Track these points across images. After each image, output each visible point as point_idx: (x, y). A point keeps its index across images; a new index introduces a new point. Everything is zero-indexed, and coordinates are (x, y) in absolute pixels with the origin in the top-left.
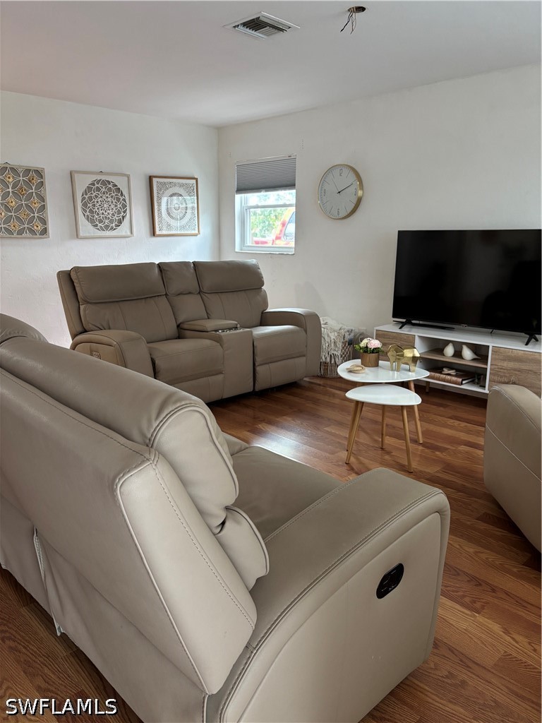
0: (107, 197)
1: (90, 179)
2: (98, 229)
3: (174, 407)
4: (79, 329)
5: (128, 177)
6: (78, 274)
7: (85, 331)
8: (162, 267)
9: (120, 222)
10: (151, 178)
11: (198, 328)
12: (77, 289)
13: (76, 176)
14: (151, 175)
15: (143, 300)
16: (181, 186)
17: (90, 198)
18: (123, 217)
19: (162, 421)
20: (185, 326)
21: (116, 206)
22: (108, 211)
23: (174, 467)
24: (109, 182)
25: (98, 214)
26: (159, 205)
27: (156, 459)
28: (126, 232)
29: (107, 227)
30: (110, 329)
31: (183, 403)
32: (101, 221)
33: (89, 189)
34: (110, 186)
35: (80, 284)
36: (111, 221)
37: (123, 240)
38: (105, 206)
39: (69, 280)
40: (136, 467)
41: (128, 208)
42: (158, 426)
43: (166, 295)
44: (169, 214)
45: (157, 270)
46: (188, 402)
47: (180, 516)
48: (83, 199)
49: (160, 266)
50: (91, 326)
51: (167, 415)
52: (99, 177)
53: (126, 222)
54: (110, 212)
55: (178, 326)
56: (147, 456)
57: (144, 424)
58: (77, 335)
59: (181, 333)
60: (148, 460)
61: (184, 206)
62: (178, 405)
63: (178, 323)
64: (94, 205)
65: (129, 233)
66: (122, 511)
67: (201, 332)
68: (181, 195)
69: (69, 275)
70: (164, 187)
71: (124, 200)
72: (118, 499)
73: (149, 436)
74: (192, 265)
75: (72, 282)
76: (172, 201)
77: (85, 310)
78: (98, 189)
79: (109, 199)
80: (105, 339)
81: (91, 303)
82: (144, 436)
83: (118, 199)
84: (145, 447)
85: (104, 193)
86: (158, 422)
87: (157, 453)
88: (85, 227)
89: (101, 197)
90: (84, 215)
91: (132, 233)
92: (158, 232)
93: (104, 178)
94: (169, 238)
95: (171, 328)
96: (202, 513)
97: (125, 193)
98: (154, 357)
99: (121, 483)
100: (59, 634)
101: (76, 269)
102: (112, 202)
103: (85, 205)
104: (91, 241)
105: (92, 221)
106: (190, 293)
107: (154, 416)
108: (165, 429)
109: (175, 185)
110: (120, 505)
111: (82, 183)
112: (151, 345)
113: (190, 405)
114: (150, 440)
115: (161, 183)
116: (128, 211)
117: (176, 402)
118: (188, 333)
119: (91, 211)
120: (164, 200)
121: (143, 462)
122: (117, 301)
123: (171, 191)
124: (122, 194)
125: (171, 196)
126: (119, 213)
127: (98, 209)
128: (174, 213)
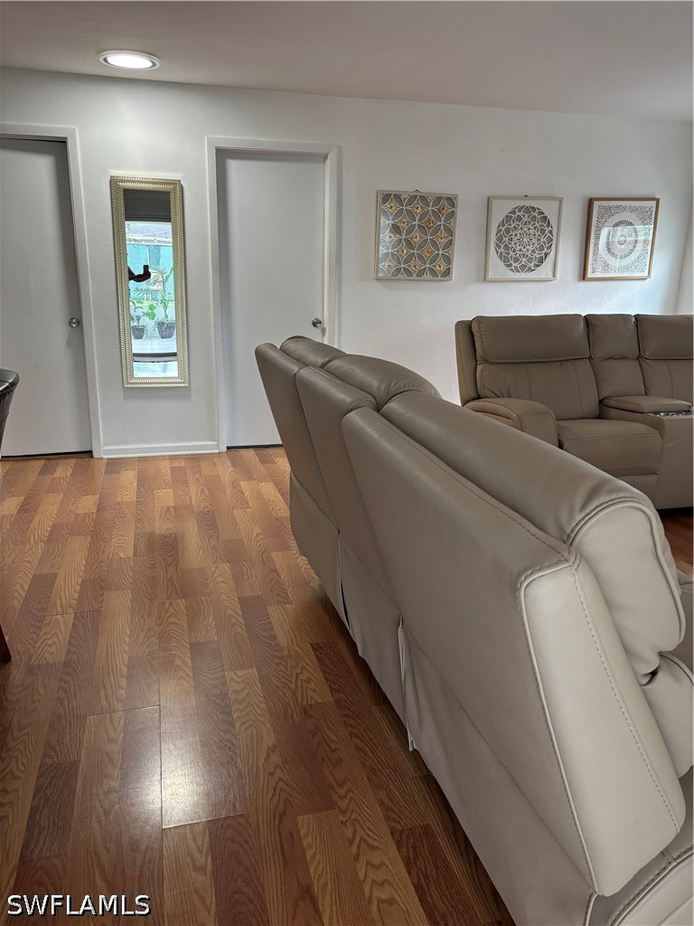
0: (529, 229)
1: (509, 206)
2: (512, 270)
3: (608, 499)
4: (473, 394)
5: (561, 201)
6: (481, 326)
7: (479, 397)
8: (589, 321)
9: (541, 261)
10: (591, 202)
11: (629, 406)
12: (478, 344)
13: (494, 203)
14: (593, 197)
15: (558, 364)
16: (633, 210)
17: (508, 231)
18: (546, 255)
19: (588, 514)
20: (611, 403)
21: (539, 240)
22: (528, 247)
23: (599, 579)
24: (534, 209)
25: (514, 251)
26: (597, 238)
27: (578, 562)
28: (547, 274)
29: (523, 267)
30: (509, 397)
31: (622, 495)
32: (516, 260)
33: (508, 218)
34: (535, 214)
35: (481, 338)
36: (530, 260)
37: (542, 285)
38: (525, 240)
39: (468, 331)
40: (549, 567)
41: (554, 242)
42: (582, 519)
43: (590, 358)
44: (609, 250)
45: (582, 325)
46: (628, 495)
47: (598, 645)
48: (499, 231)
49: (587, 319)
50: (486, 391)
51: (597, 507)
52: (521, 203)
53: (548, 262)
54: (531, 248)
55: (601, 402)
56: (566, 554)
57: (564, 514)
58: (468, 402)
59: (603, 410)
60: (567, 560)
61: (633, 239)
62: (614, 496)
63: (601, 398)
64: (511, 239)
65: (550, 276)
66: (522, 618)
67: (634, 413)
68: (631, 224)
69: (470, 327)
70: (609, 212)
71: (551, 232)
72: (520, 602)
73: (569, 531)
74: (634, 320)
75: (472, 335)
76: (616, 232)
77: (482, 371)
78: (519, 219)
79: (531, 232)
80: (503, 410)
81: (491, 363)
82: (560, 528)
83: (543, 231)
84: (562, 544)
85: (526, 224)
86: (583, 515)
87: (578, 555)
88: (496, 267)
89: (522, 229)
90: (497, 252)
91: (554, 276)
92: (589, 275)
93: (528, 203)
94: (604, 283)
95: (590, 402)
96: (628, 652)
97: (553, 222)
98: (563, 439)
99: (527, 582)
100: (411, 749)
101: (479, 319)
102: (535, 235)
103: (500, 239)
104: (502, 285)
105: (504, 259)
106: (624, 358)
107: (578, 505)
108: (591, 526)
109: (625, 209)
110: (521, 609)
111: (500, 211)
112: (560, 423)
113: (632, 499)
114: (568, 536)
115: (604, 207)
116: (553, 247)
117: (611, 492)
118: (613, 412)
119: (507, 247)
120: (604, 232)
121: (559, 562)
122: (523, 363)
123: (617, 218)
124: (548, 225)
125: (616, 225)
126: (542, 248)
127: (515, 244)
128: (618, 249)
